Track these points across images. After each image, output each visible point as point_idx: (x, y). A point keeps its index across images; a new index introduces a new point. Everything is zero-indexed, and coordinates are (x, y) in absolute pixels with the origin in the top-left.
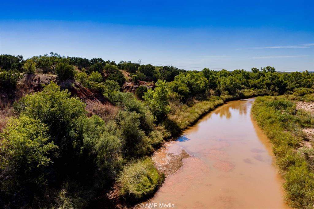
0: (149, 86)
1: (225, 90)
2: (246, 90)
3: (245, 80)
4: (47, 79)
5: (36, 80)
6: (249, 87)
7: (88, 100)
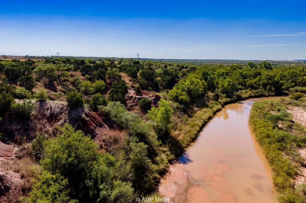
0: (151, 97)
1: (223, 92)
2: (243, 91)
3: (242, 80)
4: (58, 107)
5: (48, 109)
6: (246, 87)
7: (98, 128)
